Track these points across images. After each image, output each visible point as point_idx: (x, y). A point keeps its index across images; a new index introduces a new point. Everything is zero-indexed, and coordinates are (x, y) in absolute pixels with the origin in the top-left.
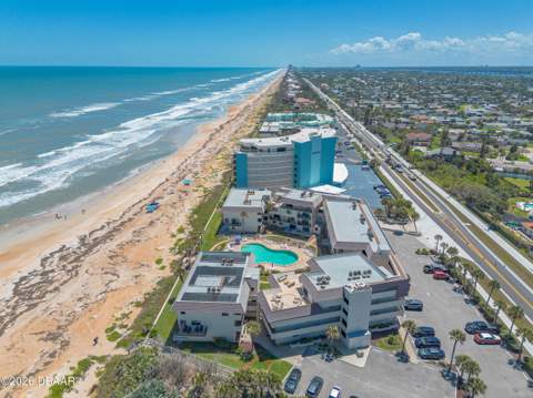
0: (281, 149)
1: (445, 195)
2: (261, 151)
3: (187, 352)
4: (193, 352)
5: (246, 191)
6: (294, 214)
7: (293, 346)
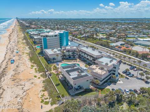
0: (56, 36)
1: (95, 45)
2: (50, 37)
3: (80, 96)
4: (82, 95)
5: (51, 49)
6: (71, 53)
7: (104, 84)
